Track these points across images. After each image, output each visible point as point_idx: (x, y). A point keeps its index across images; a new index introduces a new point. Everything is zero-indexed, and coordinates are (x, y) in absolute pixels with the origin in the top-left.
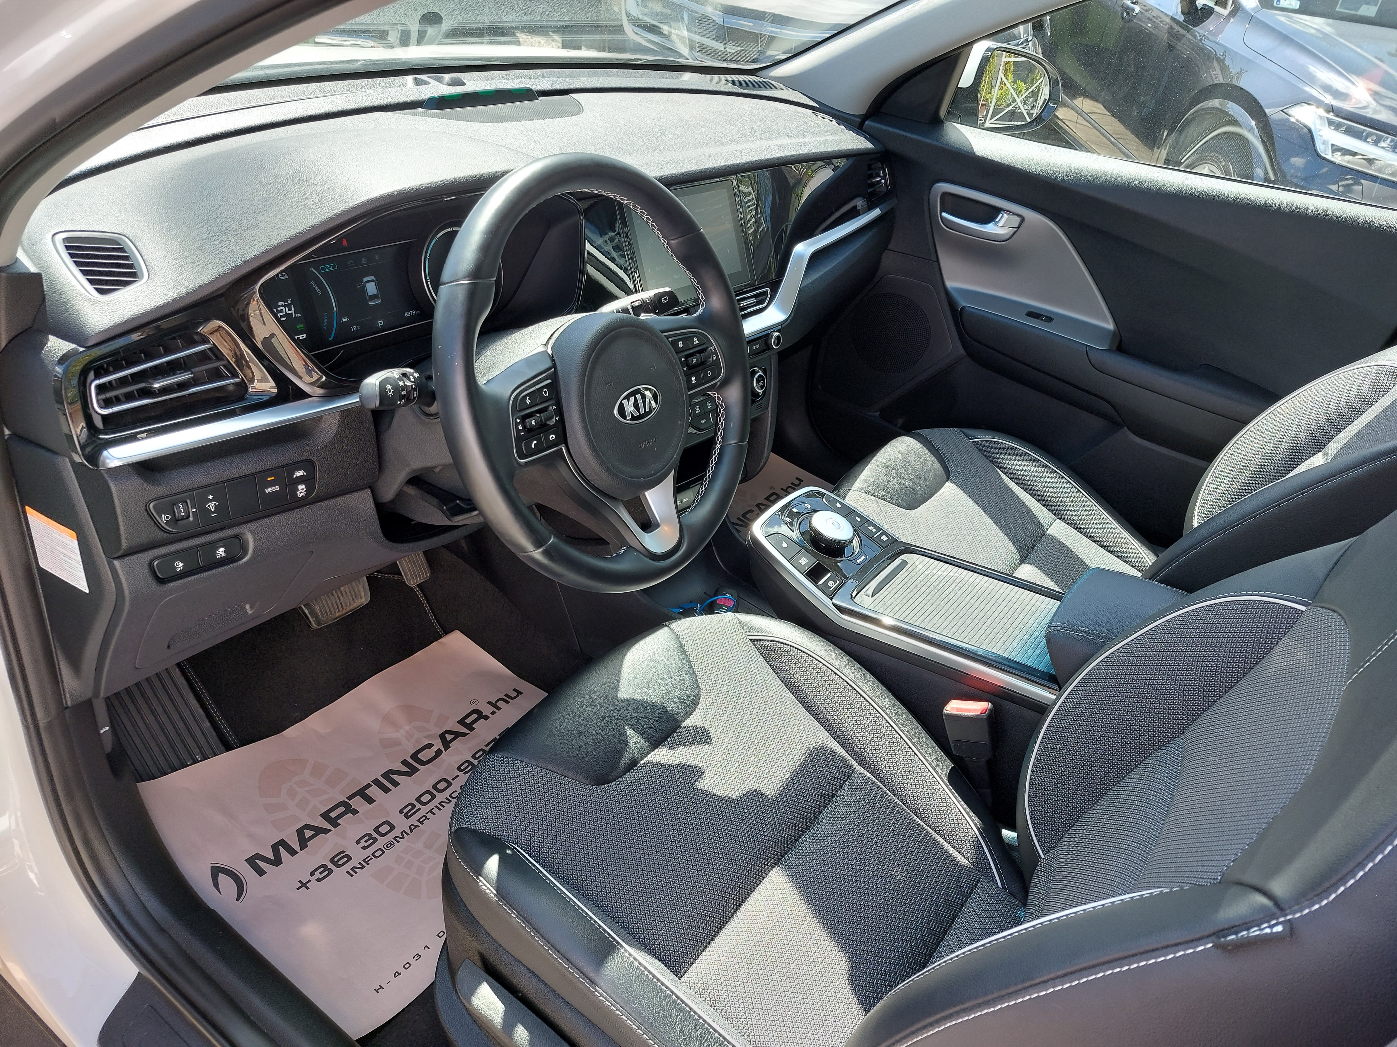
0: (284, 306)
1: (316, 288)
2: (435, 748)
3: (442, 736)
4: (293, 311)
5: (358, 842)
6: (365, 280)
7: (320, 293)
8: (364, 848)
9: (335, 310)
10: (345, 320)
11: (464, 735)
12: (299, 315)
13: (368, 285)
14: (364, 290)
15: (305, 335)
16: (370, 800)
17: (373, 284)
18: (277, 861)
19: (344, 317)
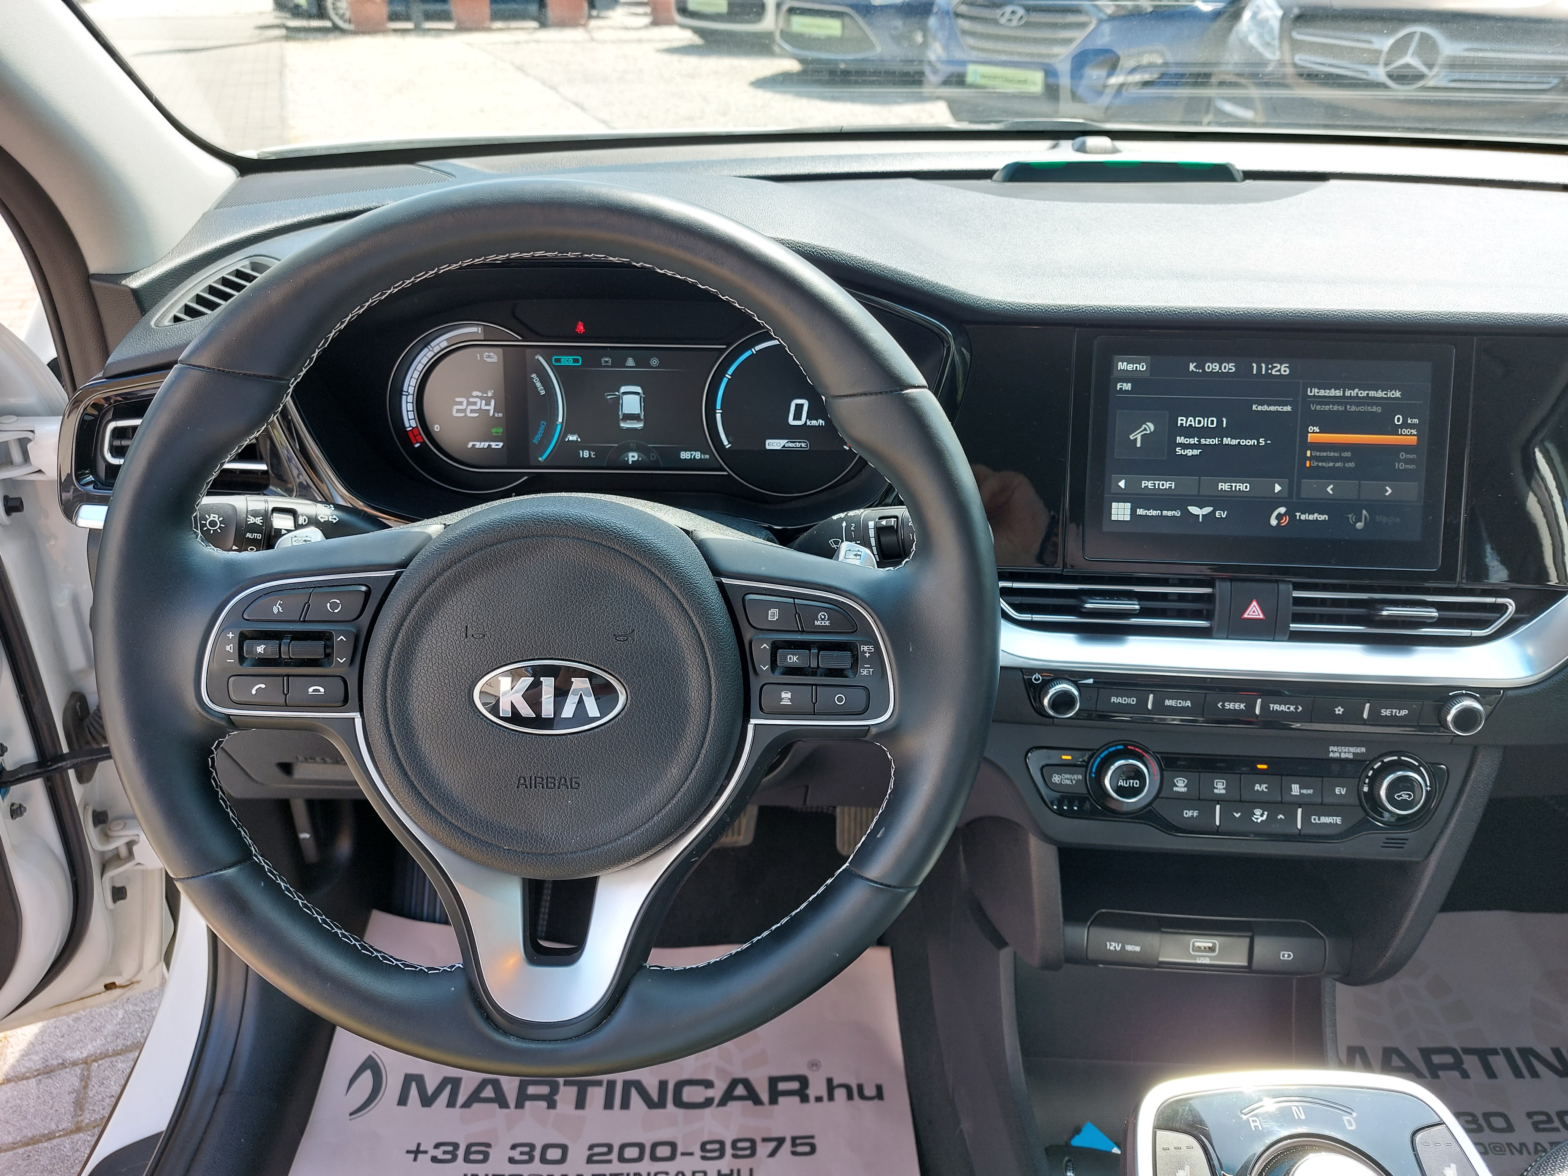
0: (481, 398)
1: (538, 384)
2: (710, 1093)
3: (734, 1083)
4: (491, 408)
5: (514, 1147)
6: (623, 389)
7: (543, 392)
8: (512, 1160)
9: (560, 420)
10: (572, 438)
11: (757, 1101)
12: (501, 415)
13: (625, 397)
14: (617, 402)
15: (501, 444)
16: (580, 1103)
17: (637, 397)
18: (427, 1101)
19: (573, 433)
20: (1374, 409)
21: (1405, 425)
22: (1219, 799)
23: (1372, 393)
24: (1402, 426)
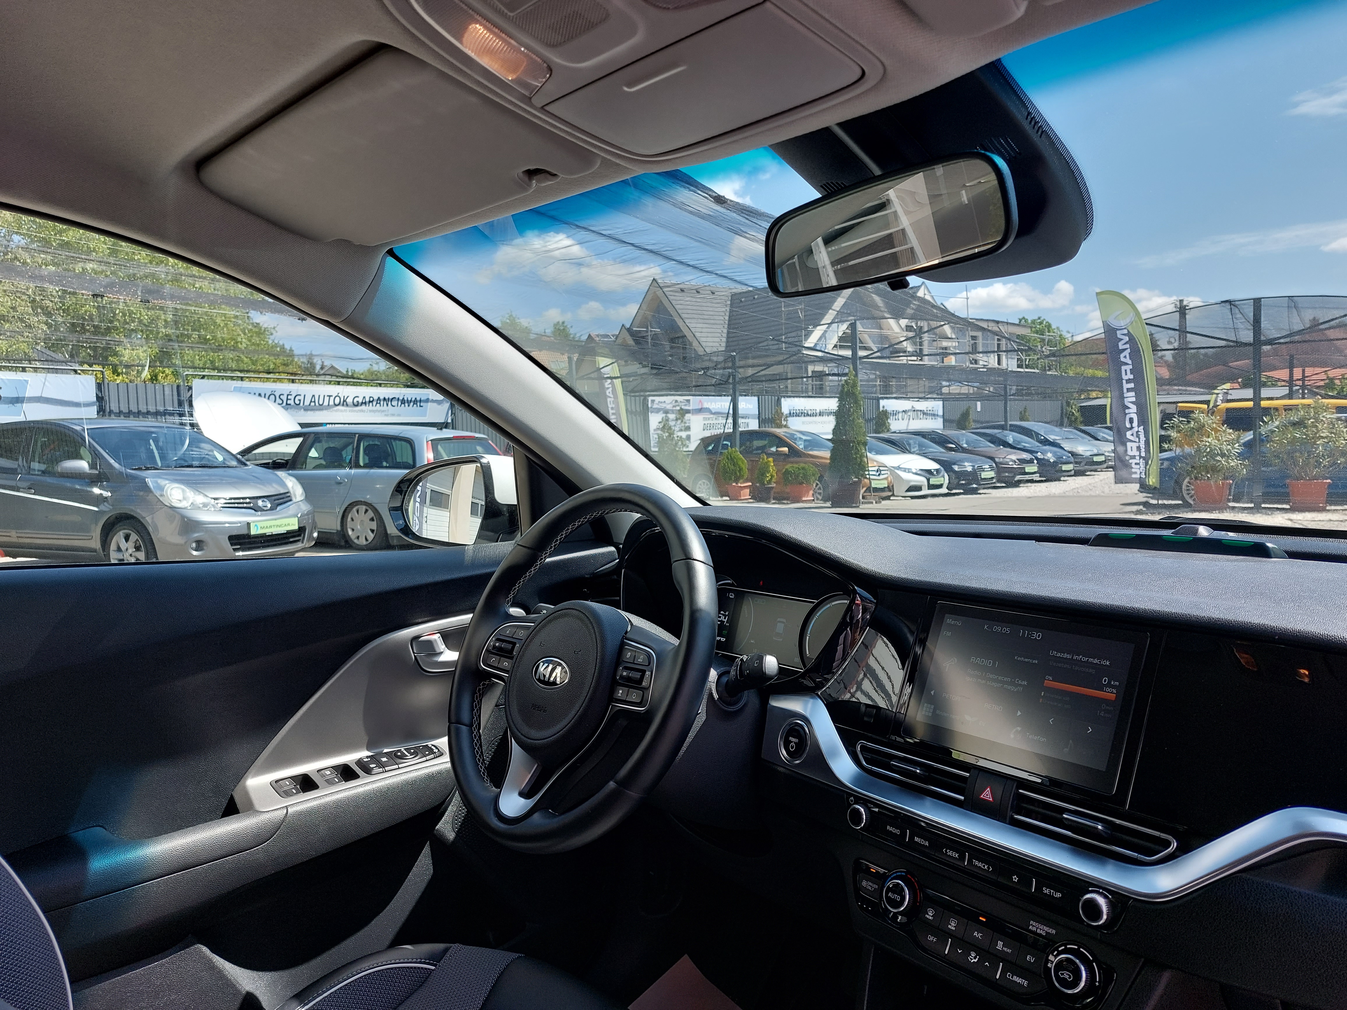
20: (1091, 671)
21: (1109, 685)
22: (950, 934)
23: (1091, 660)
24: (1106, 686)
